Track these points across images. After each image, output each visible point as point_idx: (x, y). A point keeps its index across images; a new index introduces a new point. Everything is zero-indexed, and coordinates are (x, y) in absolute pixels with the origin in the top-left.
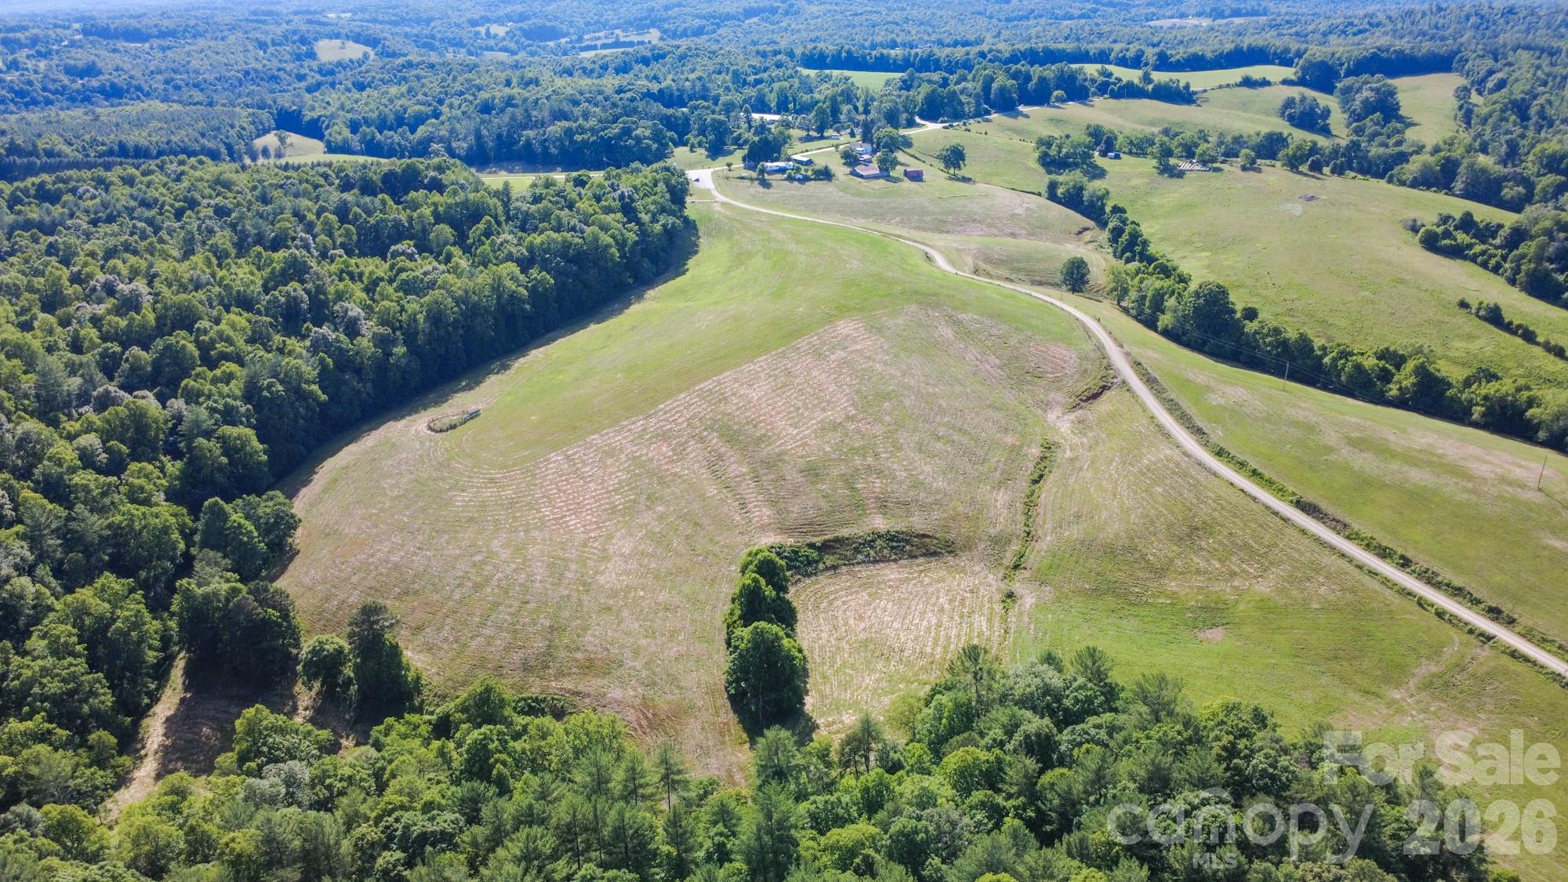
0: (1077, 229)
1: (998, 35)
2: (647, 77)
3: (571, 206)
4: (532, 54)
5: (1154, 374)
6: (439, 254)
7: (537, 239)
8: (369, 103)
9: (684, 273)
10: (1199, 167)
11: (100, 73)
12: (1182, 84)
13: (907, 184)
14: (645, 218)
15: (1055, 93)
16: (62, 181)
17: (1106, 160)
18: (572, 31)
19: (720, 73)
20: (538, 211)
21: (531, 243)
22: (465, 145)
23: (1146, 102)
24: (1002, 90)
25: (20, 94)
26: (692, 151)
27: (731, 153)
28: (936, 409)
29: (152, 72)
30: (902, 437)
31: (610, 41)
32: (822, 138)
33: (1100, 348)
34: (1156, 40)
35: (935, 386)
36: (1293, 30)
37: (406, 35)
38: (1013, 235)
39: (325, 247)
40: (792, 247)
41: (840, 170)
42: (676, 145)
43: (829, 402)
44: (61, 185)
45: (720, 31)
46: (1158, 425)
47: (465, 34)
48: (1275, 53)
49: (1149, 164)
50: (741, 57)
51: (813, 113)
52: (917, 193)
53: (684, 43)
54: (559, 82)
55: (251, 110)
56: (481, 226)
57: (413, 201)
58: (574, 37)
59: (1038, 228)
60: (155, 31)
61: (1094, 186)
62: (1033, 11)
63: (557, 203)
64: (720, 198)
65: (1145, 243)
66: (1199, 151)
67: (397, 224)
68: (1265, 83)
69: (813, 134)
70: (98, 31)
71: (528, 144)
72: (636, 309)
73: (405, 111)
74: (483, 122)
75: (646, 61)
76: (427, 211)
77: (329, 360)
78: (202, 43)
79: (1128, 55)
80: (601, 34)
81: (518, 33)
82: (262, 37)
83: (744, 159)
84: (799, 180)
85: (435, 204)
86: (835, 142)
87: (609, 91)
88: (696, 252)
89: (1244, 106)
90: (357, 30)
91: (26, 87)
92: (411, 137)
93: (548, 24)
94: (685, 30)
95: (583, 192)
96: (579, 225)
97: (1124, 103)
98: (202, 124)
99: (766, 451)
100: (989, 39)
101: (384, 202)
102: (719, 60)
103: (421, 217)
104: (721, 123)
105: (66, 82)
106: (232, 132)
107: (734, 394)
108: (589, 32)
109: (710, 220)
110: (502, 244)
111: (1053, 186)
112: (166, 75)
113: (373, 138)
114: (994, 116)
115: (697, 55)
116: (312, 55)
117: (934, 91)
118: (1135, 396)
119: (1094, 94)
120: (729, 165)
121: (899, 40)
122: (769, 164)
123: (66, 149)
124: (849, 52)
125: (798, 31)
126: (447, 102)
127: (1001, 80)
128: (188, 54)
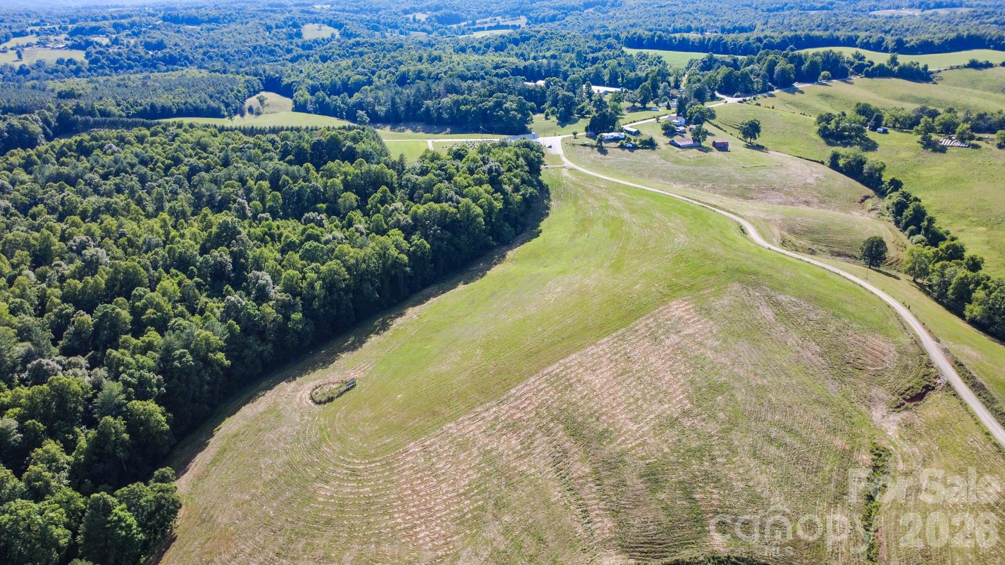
0: (860, 198)
1: (766, 23)
2: (516, 54)
3: (450, 178)
4: (442, 34)
5: (980, 380)
6: (343, 218)
7: (421, 209)
8: (327, 73)
9: (537, 235)
10: (958, 144)
11: (166, 47)
12: (921, 66)
13: (716, 154)
14: (508, 188)
15: (823, 73)
16: (96, 139)
17: (875, 133)
18: (469, 17)
19: (567, 51)
20: (424, 182)
21: (415, 212)
22: (384, 109)
23: (894, 80)
24: (783, 71)
25: (113, 61)
26: (547, 118)
27: (575, 121)
28: (766, 404)
29: (196, 47)
30: (736, 437)
31: (493, 25)
32: (644, 109)
33: (917, 342)
34: (887, 28)
35: (763, 377)
36: (992, 20)
37: (362, 21)
38: (807, 203)
39: (256, 210)
40: (626, 215)
41: (662, 140)
42: (535, 113)
43: (666, 392)
44: (94, 143)
45: (567, 19)
46: (995, 444)
47: (399, 20)
48: (990, 40)
49: (913, 139)
50: (583, 40)
51: (639, 90)
52: (725, 162)
53: (543, 28)
54: (456, 58)
55: (247, 77)
56: (378, 195)
57: (329, 170)
58: (470, 22)
59: (827, 198)
60: (206, 18)
61: (872, 158)
62: (786, 4)
63: (439, 175)
64: (568, 163)
65: (931, 221)
66: (958, 130)
67: (315, 190)
68: (988, 65)
69: (638, 105)
70: (173, 19)
71: (428, 109)
72: (496, 271)
73: (349, 79)
74: (397, 93)
75: (516, 42)
76: (338, 181)
77: (238, 327)
78: (233, 26)
79: (871, 41)
80: (488, 20)
81: (434, 19)
82: (269, 22)
83: (587, 129)
84: (629, 148)
85: (346, 174)
86: (655, 114)
87: (489, 66)
88: (547, 214)
89: (973, 84)
90: (331, 17)
91: (116, 57)
92: (349, 100)
93: (454, 13)
94: (544, 17)
95: (461, 165)
96: (455, 197)
97: (877, 81)
98: (211, 89)
99: (610, 449)
100: (759, 26)
101: (307, 170)
102: (567, 42)
103: (333, 185)
104: (570, 98)
105: (142, 54)
106: (232, 95)
107: (579, 381)
108: (481, 18)
109: (560, 185)
110: (393, 211)
111: (835, 157)
112: (205, 49)
113: (324, 100)
114: (776, 92)
115: (552, 38)
116: (299, 35)
117: (731, 72)
118: (963, 404)
119: (852, 74)
120: (575, 134)
121: (693, 26)
122: (605, 134)
123: (114, 110)
124: (660, 37)
125: (621, 18)
126: (377, 73)
127: (782, 64)
128: (222, 34)
